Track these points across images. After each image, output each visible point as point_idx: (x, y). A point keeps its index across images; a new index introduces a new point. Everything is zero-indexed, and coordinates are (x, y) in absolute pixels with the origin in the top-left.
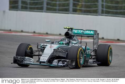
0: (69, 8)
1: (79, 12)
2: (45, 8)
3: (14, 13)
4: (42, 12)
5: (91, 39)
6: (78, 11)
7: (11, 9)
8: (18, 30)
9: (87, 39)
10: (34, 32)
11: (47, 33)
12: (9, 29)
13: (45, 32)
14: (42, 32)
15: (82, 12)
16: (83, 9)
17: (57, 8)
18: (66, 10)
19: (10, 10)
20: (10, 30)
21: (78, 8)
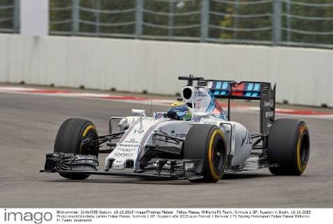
0: (199, 28)
1: (225, 38)
2: (139, 29)
3: (61, 41)
4: (133, 38)
5: (254, 106)
6: (224, 35)
7: (53, 32)
8: (71, 85)
9: (244, 105)
10: (113, 90)
11: (145, 92)
12: (49, 83)
13: (140, 90)
14: (132, 89)
15: (232, 38)
16: (235, 29)
17: (170, 27)
18: (191, 34)
19: (50, 34)
20: (52, 86)
21: (223, 28)
